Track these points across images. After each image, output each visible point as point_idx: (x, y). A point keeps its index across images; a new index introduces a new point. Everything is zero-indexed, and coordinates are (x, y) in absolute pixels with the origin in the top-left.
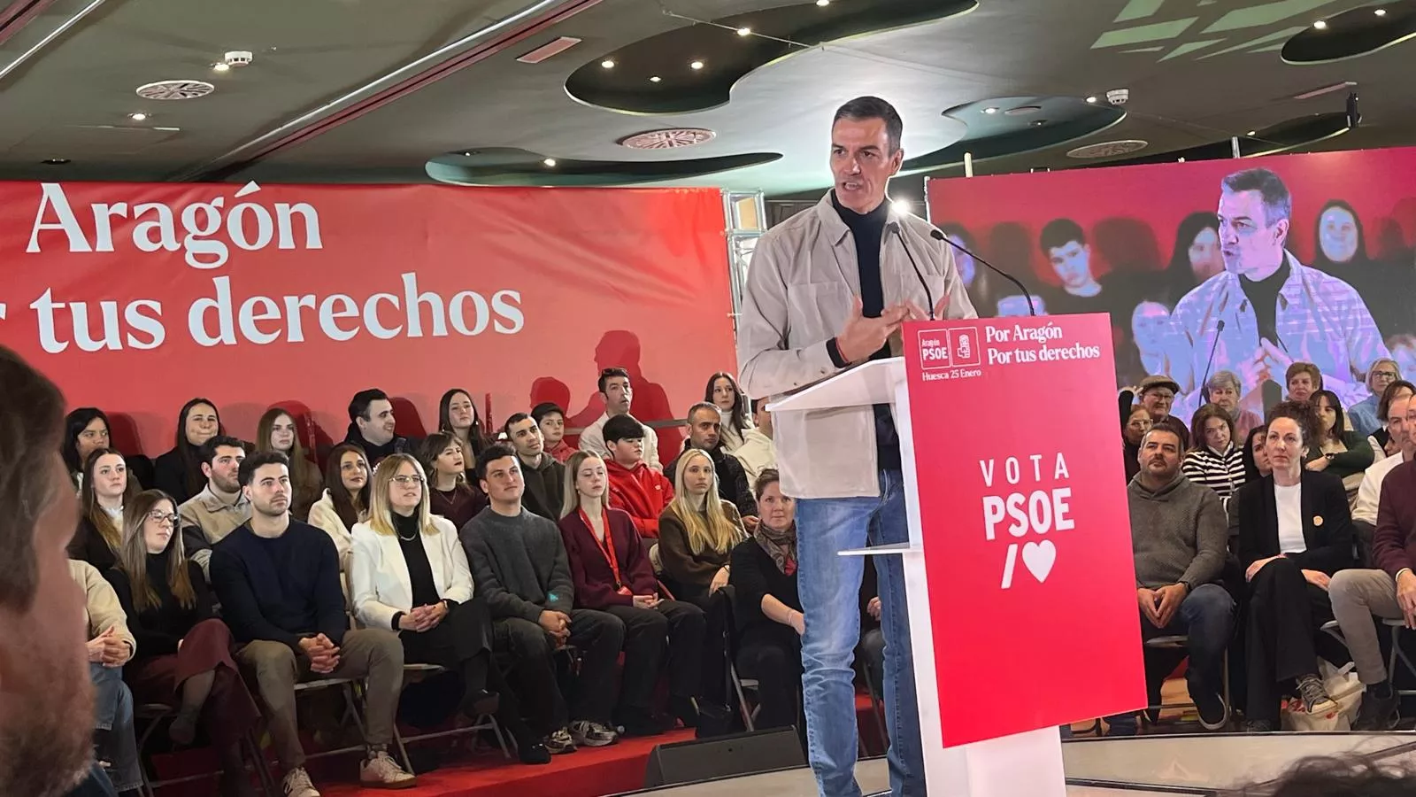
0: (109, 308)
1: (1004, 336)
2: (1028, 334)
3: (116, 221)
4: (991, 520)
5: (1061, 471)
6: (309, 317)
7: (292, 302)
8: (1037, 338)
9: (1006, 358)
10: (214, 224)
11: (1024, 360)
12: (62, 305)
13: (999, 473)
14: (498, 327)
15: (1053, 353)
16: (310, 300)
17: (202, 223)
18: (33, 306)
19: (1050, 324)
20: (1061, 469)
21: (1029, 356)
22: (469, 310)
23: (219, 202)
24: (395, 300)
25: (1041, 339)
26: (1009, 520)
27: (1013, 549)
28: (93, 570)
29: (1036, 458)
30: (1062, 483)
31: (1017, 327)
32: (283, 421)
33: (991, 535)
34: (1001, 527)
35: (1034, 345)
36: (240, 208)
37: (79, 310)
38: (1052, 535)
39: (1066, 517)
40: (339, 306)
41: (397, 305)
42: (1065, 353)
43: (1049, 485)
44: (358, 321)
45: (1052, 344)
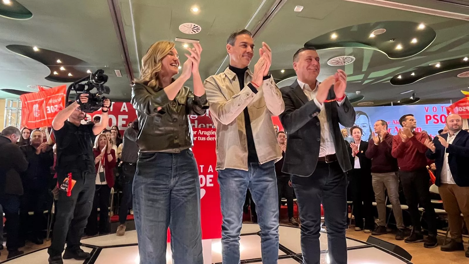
2: (204, 133)
5: (210, 170)
8: (206, 134)
11: (201, 140)
15: (212, 138)
19: (212, 130)
25: (208, 134)
29: (202, 166)
30: (210, 174)
31: (200, 131)
35: (206, 136)
38: (205, 187)
39: (210, 183)
43: (205, 174)
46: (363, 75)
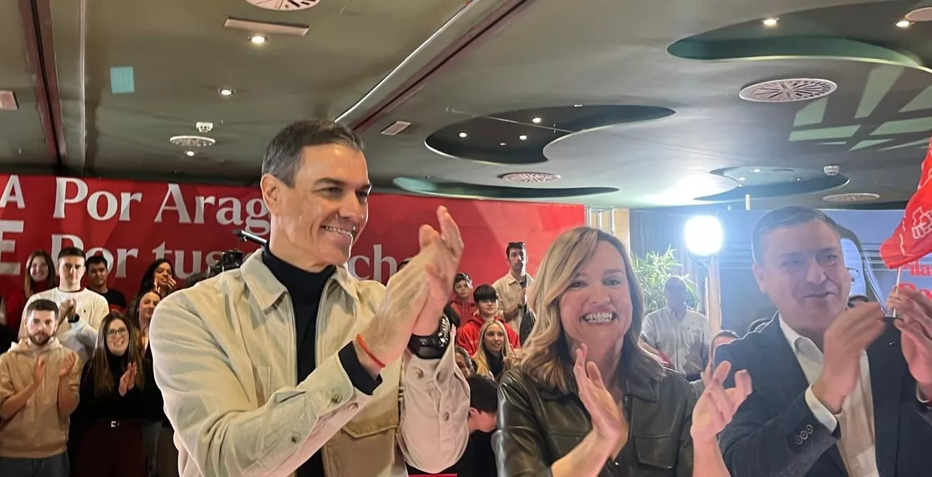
3: (208, 207)
12: (170, 252)
17: (257, 209)
18: (154, 251)
24: (367, 260)
37: (179, 255)
41: (368, 263)
46: (855, 128)
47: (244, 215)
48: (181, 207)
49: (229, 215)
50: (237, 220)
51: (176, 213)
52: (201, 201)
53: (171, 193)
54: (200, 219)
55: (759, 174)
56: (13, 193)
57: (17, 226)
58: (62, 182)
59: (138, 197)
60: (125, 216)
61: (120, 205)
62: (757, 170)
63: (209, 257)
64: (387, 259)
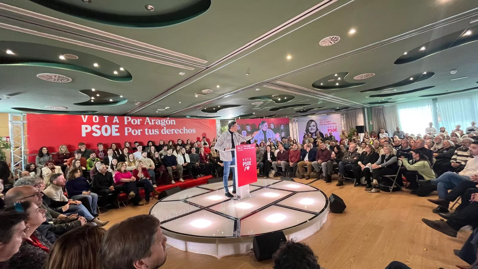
0: (153, 130)
1: (245, 146)
3: (154, 121)
4: (244, 165)
6: (174, 131)
7: (172, 130)
9: (245, 149)
10: (164, 122)
12: (148, 130)
13: (245, 160)
14: (193, 133)
16: (174, 130)
17: (163, 122)
18: (145, 130)
20: (250, 159)
21: (247, 148)
22: (190, 131)
23: (165, 120)
26: (245, 164)
27: (245, 167)
28: (151, 159)
29: (248, 158)
30: (250, 160)
32: (171, 142)
33: (243, 166)
34: (245, 165)
35: (248, 147)
36: (167, 120)
37: (150, 130)
38: (249, 165)
40: (177, 130)
41: (183, 130)
42: (251, 148)
43: (249, 161)
44: (179, 132)
45: (250, 147)
46: (261, 108)
47: (161, 122)
48: (149, 121)
49: (158, 123)
50: (160, 124)
51: (148, 123)
52: (153, 120)
53: (147, 120)
54: (153, 123)
55: (242, 114)
56: (116, 120)
57: (118, 126)
58: (126, 118)
59: (141, 120)
60: (139, 123)
61: (138, 121)
62: (242, 113)
63: (155, 131)
64: (186, 129)
